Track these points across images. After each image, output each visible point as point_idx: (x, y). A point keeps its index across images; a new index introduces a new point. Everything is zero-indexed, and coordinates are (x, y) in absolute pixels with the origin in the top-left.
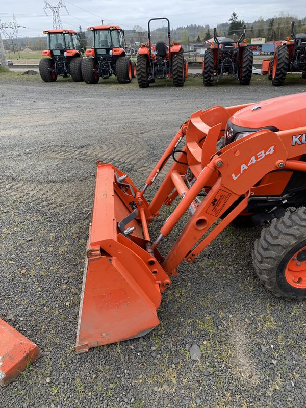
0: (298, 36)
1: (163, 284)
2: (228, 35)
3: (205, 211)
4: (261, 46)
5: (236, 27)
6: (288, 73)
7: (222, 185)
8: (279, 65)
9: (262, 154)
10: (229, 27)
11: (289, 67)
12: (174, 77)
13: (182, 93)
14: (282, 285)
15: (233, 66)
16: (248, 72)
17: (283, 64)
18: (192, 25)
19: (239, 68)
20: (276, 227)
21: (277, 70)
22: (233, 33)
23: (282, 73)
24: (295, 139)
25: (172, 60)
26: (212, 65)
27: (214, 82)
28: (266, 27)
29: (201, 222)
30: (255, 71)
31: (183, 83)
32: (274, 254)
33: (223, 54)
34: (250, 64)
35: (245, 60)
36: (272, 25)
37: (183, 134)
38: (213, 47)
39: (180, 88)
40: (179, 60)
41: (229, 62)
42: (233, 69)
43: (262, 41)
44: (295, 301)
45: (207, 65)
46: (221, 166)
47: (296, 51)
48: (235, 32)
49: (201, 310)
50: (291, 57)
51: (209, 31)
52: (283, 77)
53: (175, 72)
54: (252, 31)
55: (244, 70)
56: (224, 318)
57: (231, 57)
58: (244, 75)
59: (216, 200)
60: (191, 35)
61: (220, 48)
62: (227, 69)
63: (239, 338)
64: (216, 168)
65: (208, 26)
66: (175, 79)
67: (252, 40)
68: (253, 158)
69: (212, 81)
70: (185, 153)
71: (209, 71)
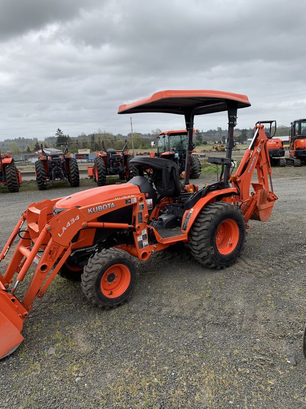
0: (109, 150)
1: (23, 316)
2: (57, 146)
3: (45, 259)
4: (87, 155)
5: (62, 141)
6: (107, 176)
7: (53, 241)
8: (99, 171)
9: (73, 220)
10: (56, 140)
11: (107, 172)
12: (9, 184)
13: (19, 197)
14: (101, 297)
15: (62, 173)
16: (76, 177)
17: (102, 170)
18: (20, 138)
19: (68, 174)
20: (90, 262)
21: (99, 175)
22: (61, 145)
23: (102, 176)
24: (89, 211)
25: (4, 170)
26: (43, 173)
27: (48, 186)
28: (89, 141)
29: (44, 268)
30: (82, 176)
31: (18, 189)
32: (91, 277)
33: (52, 163)
34: (77, 171)
35: (71, 168)
36: (94, 139)
37: (24, 219)
38: (42, 159)
39: (16, 193)
40: (11, 170)
41: (58, 170)
42: (63, 175)
43: (88, 152)
44: (111, 308)
45: (39, 173)
46: (50, 230)
47: (109, 161)
48: (63, 144)
49: (53, 330)
50: (107, 165)
51: (37, 143)
52: (104, 179)
53: (9, 180)
54: (77, 143)
55: (72, 176)
56: (68, 330)
57: (59, 166)
58: (73, 179)
59: (51, 251)
60: (21, 147)
61: (49, 159)
62: (57, 176)
63: (80, 336)
64: (47, 231)
65: (36, 139)
66: (10, 186)
67: (79, 150)
68: (69, 223)
69: (45, 185)
70: (27, 232)
71: (41, 177)
